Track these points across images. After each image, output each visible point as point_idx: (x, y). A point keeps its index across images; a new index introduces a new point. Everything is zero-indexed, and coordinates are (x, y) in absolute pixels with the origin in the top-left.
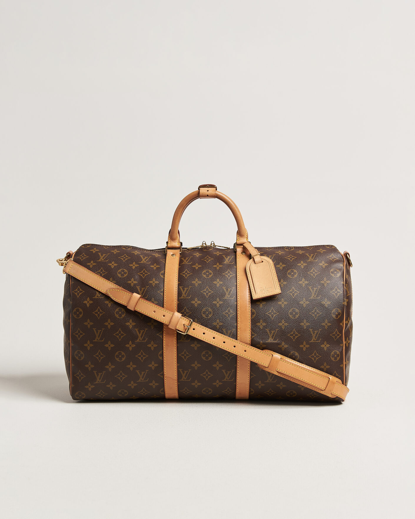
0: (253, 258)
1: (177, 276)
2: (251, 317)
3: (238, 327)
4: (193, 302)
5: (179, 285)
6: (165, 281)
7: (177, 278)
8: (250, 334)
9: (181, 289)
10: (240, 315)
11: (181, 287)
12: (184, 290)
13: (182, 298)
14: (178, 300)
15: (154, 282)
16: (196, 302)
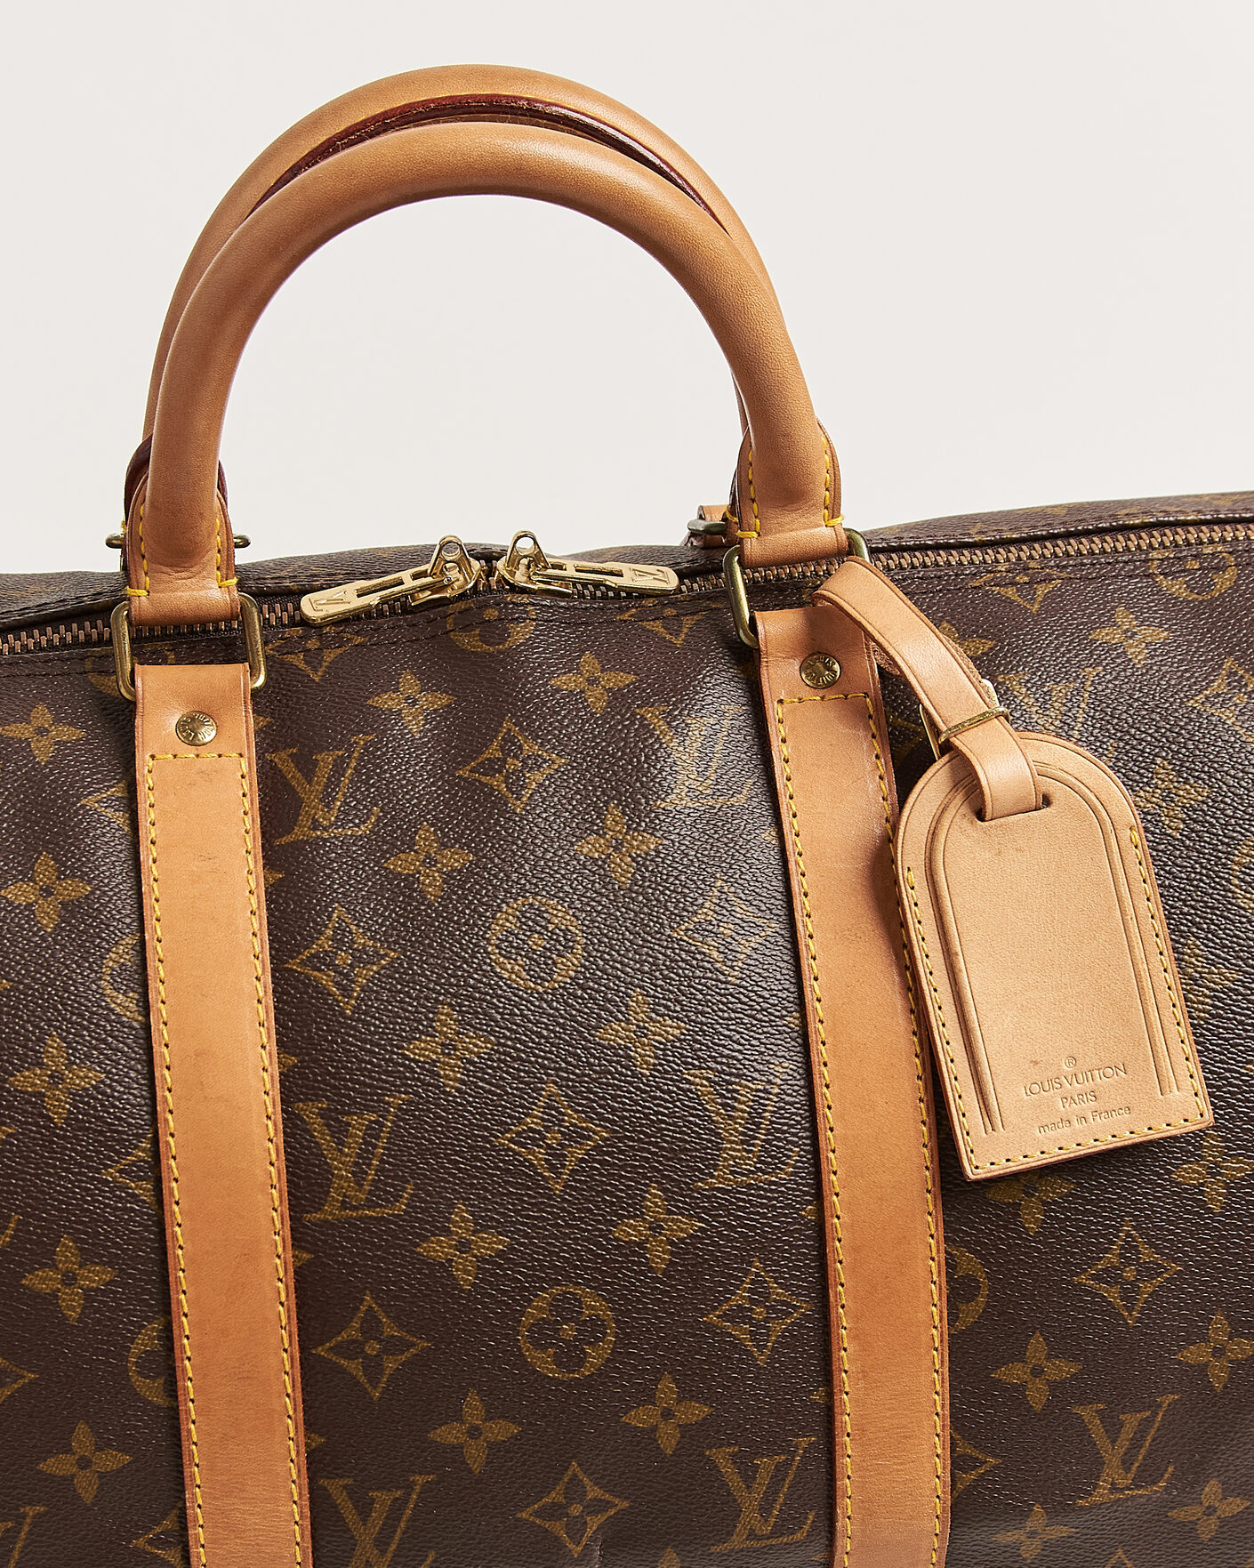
0: (947, 748)
1: (263, 988)
2: (953, 1318)
3: (846, 1422)
4: (437, 1248)
5: (293, 1088)
6: (162, 1054)
7: (265, 1011)
8: (941, 1466)
9: (316, 1123)
10: (857, 1318)
11: (311, 1112)
12: (340, 1132)
13: (331, 1211)
14: (300, 1235)
15: (56, 1078)
16: (463, 1246)
